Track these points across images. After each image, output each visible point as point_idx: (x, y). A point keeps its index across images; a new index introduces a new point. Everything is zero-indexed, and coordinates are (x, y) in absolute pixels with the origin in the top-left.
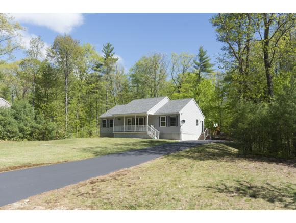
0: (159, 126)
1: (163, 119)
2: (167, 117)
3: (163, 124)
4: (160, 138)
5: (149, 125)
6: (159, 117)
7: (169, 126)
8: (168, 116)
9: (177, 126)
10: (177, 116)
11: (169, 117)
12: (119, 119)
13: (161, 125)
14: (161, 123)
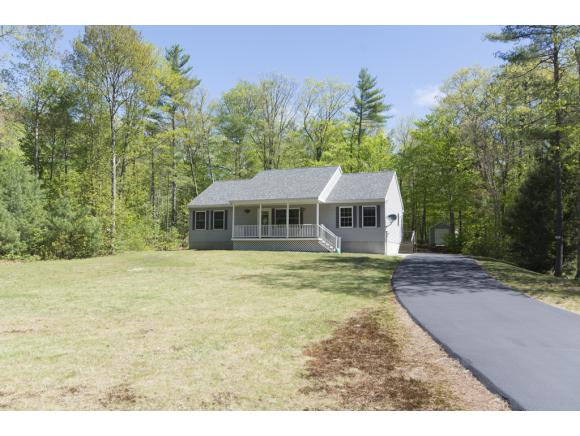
0: (337, 227)
1: (346, 212)
2: (355, 208)
3: (346, 222)
4: (342, 251)
6: (337, 208)
7: (360, 226)
8: (357, 207)
9: (379, 226)
10: (379, 207)
11: (360, 207)
12: (247, 211)
13: (342, 225)
14: (342, 220)
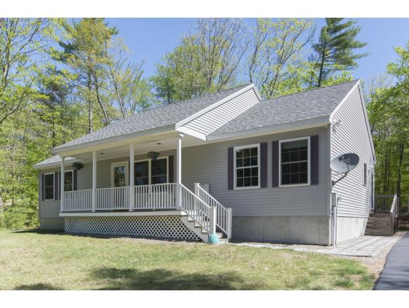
0: (230, 187)
1: (248, 156)
2: (264, 146)
3: (247, 178)
5: (189, 182)
6: (231, 150)
7: (275, 184)
8: (269, 143)
9: (315, 181)
10: (315, 140)
11: (275, 144)
13: (239, 184)
14: (240, 172)
